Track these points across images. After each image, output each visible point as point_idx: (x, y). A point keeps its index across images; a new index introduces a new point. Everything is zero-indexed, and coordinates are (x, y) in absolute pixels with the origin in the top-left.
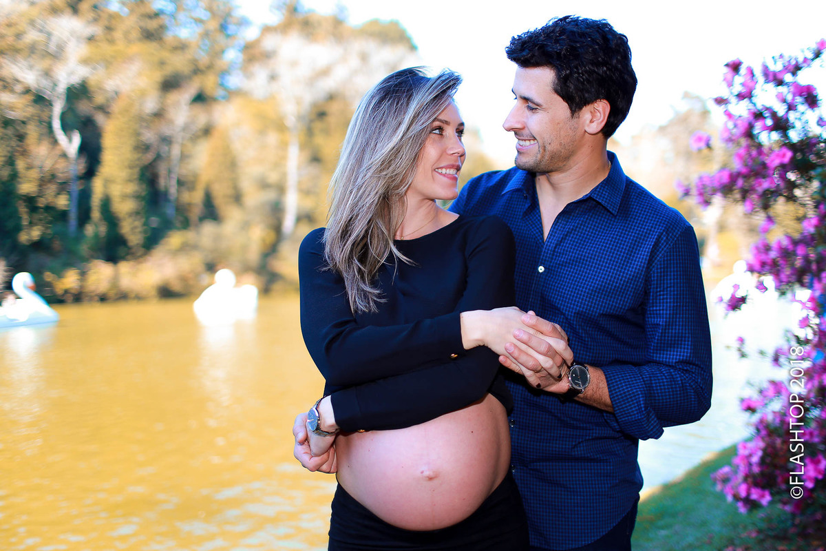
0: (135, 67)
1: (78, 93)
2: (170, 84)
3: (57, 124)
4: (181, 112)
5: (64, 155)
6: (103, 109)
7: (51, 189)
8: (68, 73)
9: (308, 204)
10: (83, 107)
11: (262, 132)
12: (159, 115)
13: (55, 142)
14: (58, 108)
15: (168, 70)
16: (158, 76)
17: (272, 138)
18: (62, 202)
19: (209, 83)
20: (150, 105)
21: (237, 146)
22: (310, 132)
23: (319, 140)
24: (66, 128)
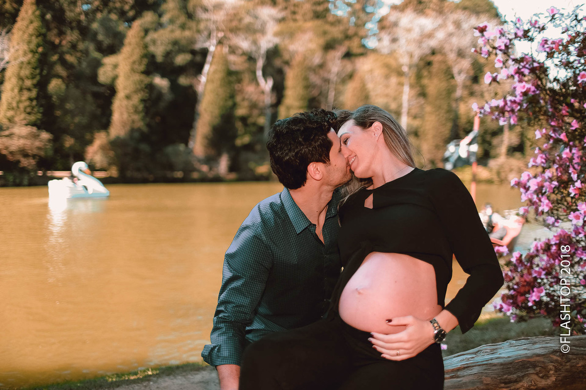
0: (308, 36)
1: (274, 53)
2: (329, 47)
3: (259, 73)
4: (336, 65)
5: (263, 92)
6: (287, 63)
7: (256, 112)
8: (266, 42)
9: (416, 123)
10: (277, 63)
11: (387, 77)
12: (322, 66)
13: (258, 84)
14: (260, 63)
15: (328, 37)
16: (322, 41)
17: (394, 80)
18: (262, 121)
19: (354, 45)
20: (317, 60)
21: (370, 86)
22: (419, 77)
23: (425, 81)
24: (265, 75)
